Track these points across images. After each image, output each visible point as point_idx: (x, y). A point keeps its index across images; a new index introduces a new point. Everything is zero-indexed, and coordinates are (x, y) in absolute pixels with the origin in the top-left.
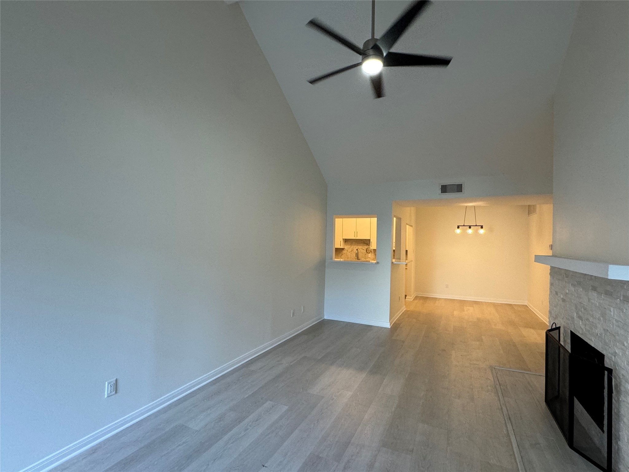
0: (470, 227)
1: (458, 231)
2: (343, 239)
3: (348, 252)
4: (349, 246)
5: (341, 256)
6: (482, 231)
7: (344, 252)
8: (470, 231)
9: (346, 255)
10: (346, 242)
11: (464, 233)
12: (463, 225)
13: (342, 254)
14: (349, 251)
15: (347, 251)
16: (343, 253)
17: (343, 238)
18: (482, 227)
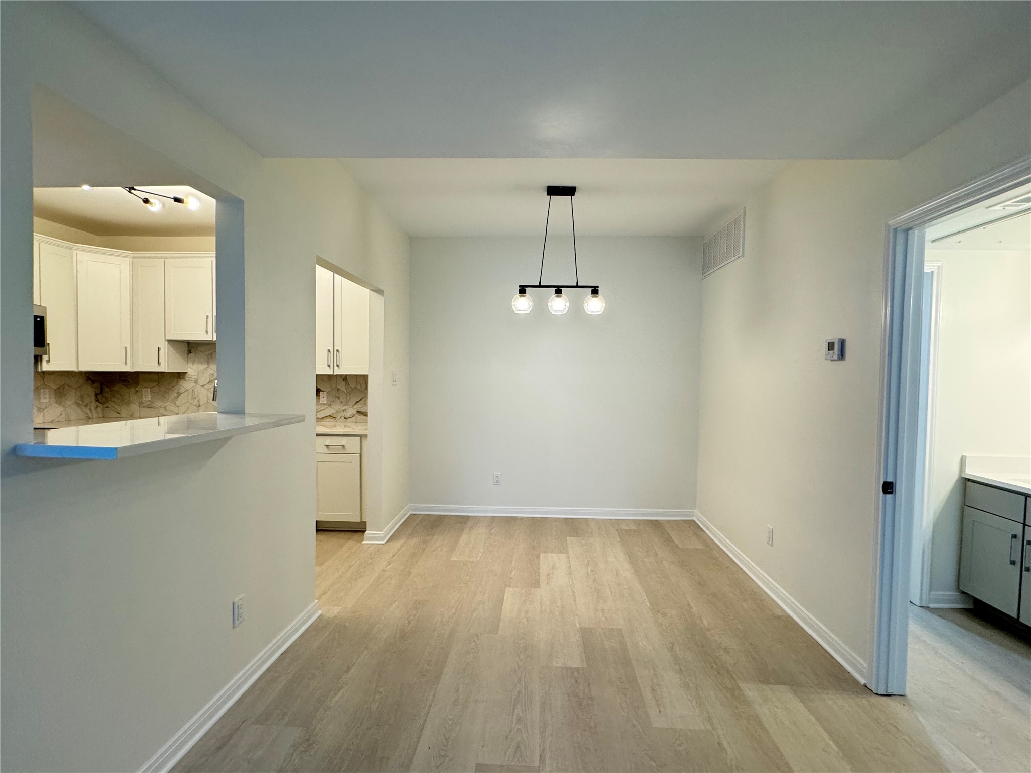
0: (559, 291)
1: (522, 304)
2: (169, 341)
3: (198, 387)
4: (202, 367)
5: (177, 397)
6: (594, 305)
7: (185, 385)
8: (559, 305)
9: (190, 397)
10: (190, 352)
11: (540, 311)
12: (538, 284)
13: (179, 394)
14: (201, 382)
15: (196, 382)
16: (182, 390)
17: (166, 339)
18: (595, 291)
